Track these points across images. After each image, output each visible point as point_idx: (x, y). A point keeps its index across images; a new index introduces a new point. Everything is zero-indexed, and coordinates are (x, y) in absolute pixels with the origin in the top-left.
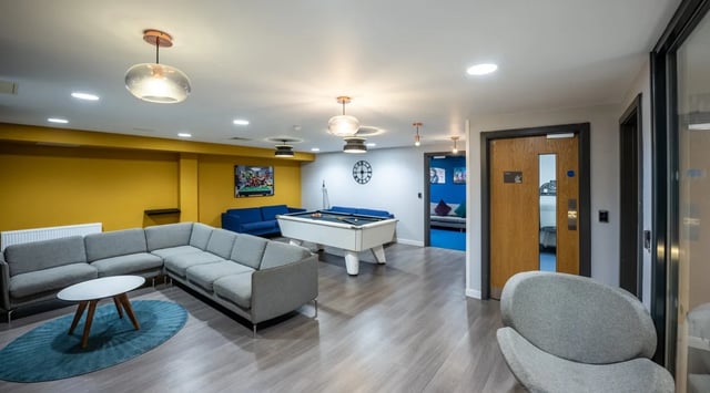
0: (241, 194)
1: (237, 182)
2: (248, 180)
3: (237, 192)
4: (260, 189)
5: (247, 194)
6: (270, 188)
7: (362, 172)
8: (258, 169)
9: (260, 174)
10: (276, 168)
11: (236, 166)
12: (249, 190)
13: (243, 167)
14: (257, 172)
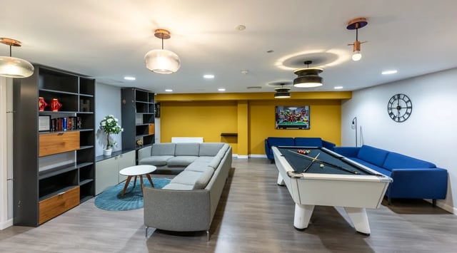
0: (280, 127)
1: (277, 118)
2: (286, 117)
3: (277, 125)
4: (296, 123)
5: (285, 127)
6: (306, 123)
7: (399, 108)
8: (295, 109)
9: (296, 112)
10: (312, 107)
11: (276, 107)
12: (286, 124)
13: (282, 108)
14: (294, 111)
